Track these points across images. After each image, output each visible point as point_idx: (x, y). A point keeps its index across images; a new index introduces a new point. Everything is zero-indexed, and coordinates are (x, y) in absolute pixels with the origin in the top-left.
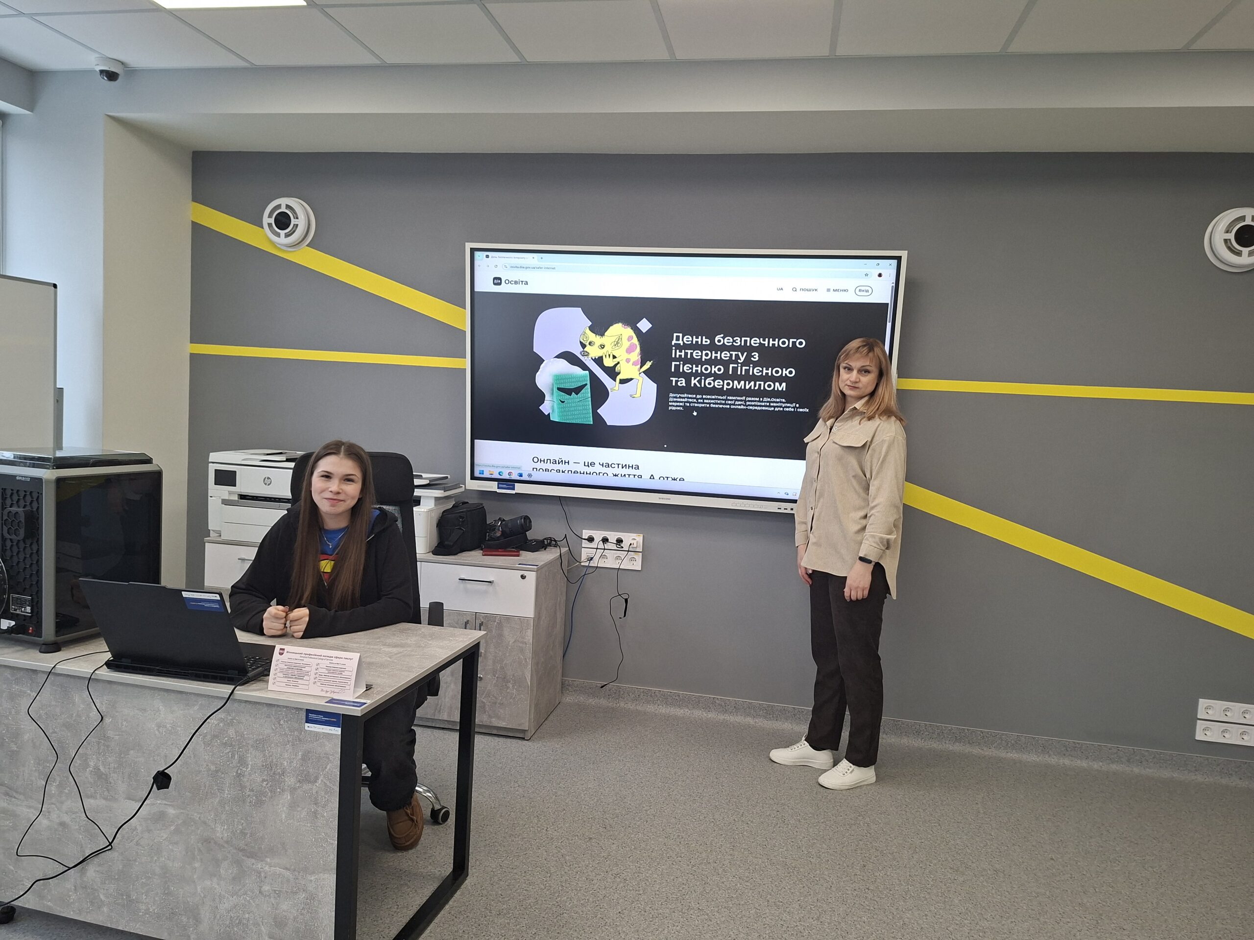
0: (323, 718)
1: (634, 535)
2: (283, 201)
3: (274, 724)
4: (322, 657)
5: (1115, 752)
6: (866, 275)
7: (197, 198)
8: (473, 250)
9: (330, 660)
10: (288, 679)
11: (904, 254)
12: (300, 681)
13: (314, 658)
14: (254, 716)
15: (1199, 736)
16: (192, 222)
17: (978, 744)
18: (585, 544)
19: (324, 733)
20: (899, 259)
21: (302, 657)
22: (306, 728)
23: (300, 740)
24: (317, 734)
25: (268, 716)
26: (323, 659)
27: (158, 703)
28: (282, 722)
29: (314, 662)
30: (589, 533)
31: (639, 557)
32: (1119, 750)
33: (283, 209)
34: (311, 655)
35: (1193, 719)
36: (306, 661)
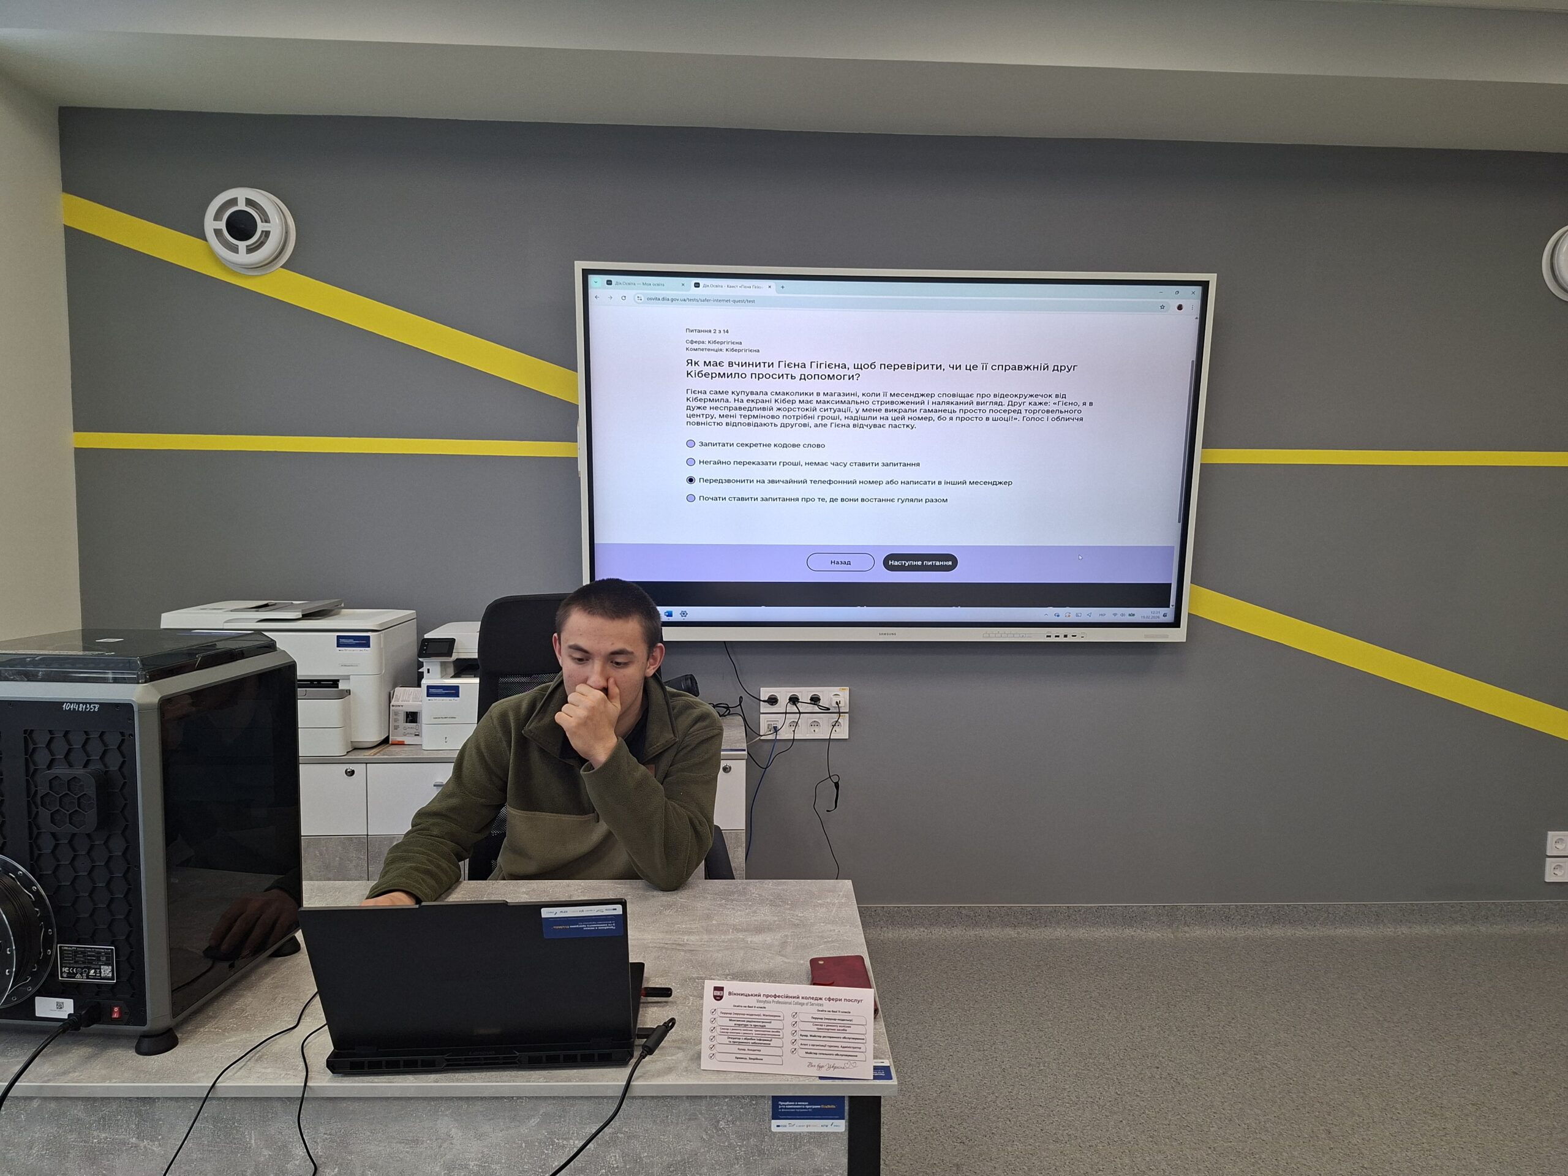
0: (808, 1107)
1: (836, 690)
2: (241, 194)
3: (705, 1131)
4: (800, 1000)
5: (1458, 909)
6: (1162, 307)
7: (70, 186)
8: (586, 273)
9: (816, 1005)
10: (741, 1047)
11: (1212, 278)
12: (764, 1050)
13: (786, 1003)
14: (662, 1121)
15: (1549, 878)
16: (65, 227)
17: (1300, 922)
18: (765, 708)
19: (811, 1133)
20: (1205, 285)
21: (760, 1002)
22: (774, 1129)
23: (761, 1153)
24: (796, 1137)
25: (693, 1117)
26: (802, 1004)
27: (446, 1124)
28: (722, 1124)
29: (786, 1010)
30: (769, 692)
31: (845, 721)
32: (1462, 907)
33: (242, 206)
34: (779, 996)
35: (1541, 856)
36: (772, 1008)
